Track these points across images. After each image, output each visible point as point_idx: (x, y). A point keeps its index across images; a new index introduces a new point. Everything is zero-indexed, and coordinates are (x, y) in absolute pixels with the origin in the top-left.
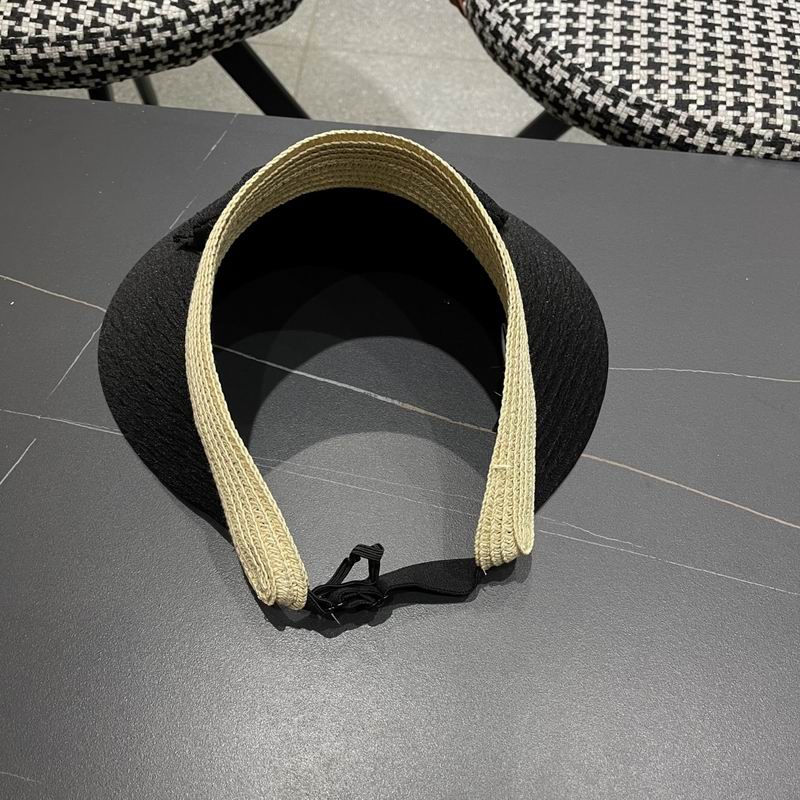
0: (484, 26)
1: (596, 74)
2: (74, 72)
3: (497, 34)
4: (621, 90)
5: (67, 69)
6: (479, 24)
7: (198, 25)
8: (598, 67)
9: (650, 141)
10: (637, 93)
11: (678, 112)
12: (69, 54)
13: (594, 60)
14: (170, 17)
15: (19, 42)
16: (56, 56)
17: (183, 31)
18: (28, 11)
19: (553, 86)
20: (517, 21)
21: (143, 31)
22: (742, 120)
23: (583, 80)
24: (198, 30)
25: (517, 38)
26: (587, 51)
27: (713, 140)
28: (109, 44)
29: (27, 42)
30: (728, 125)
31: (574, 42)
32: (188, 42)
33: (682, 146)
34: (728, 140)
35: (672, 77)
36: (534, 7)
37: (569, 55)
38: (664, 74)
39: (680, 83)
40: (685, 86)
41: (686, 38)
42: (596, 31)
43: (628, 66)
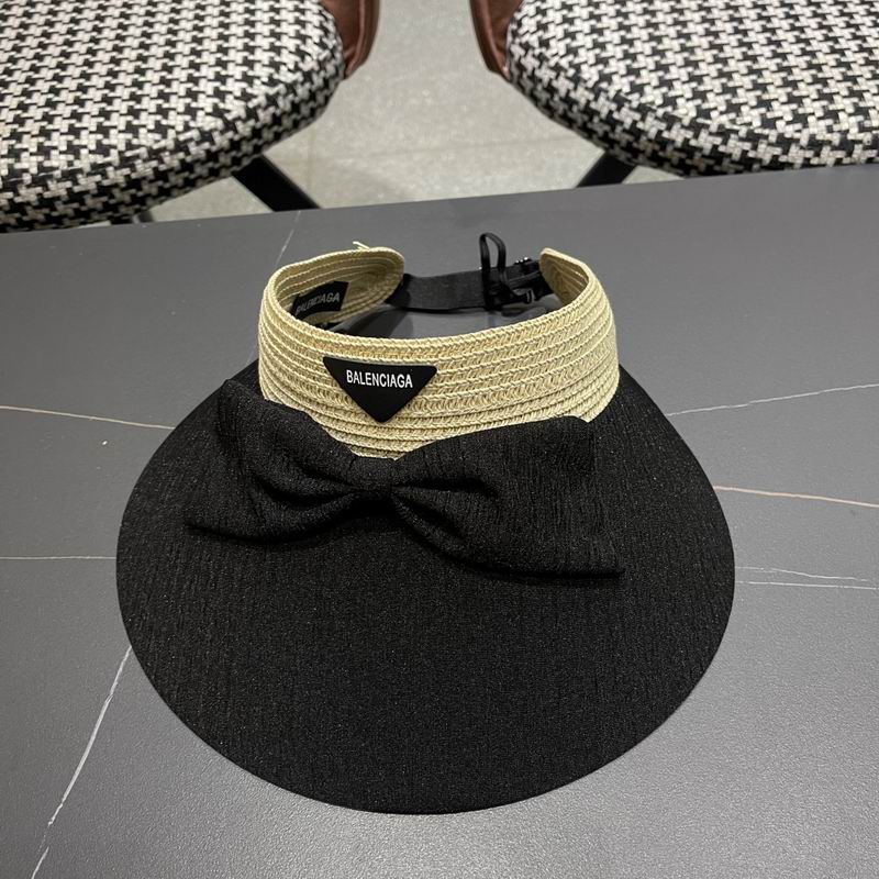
0: (535, 85)
1: (669, 109)
2: (112, 201)
3: (551, 90)
4: (700, 120)
5: (105, 199)
6: (528, 84)
7: (236, 132)
8: (670, 101)
9: (741, 168)
10: (717, 120)
11: (766, 132)
12: (106, 183)
13: (664, 95)
14: (207, 129)
15: (51, 177)
16: (92, 186)
17: (221, 141)
18: (55, 144)
19: (624, 131)
20: (571, 72)
21: (181, 146)
22: (836, 128)
23: (656, 118)
24: (236, 138)
25: (575, 89)
26: (655, 88)
27: (809, 154)
28: (147, 165)
29: (60, 176)
30: (822, 136)
31: (638, 82)
32: (227, 152)
34: (826, 151)
35: (751, 98)
36: (587, 56)
37: (635, 96)
38: (742, 96)
39: (761, 103)
40: (767, 104)
41: (754, 59)
42: (659, 67)
43: (702, 96)
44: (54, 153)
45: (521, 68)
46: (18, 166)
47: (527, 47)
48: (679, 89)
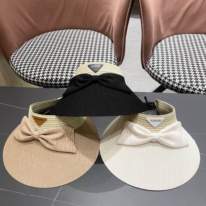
1: (174, 81)
3: (154, 74)
4: (180, 83)
6: (150, 73)
8: (175, 79)
9: (186, 92)
10: (182, 84)
11: (191, 87)
13: (174, 78)
15: (67, 80)
19: (166, 83)
20: (158, 72)
22: (204, 88)
23: (172, 82)
25: (158, 75)
27: (199, 92)
30: (201, 89)
31: (169, 75)
33: (192, 93)
34: (202, 91)
35: (189, 81)
36: (160, 69)
37: (168, 78)
38: (187, 80)
39: (191, 82)
40: (192, 82)
41: (190, 74)
42: (173, 73)
43: (180, 79)
44: (68, 76)
45: (149, 70)
46: (62, 78)
47: (150, 66)
48: (176, 77)
